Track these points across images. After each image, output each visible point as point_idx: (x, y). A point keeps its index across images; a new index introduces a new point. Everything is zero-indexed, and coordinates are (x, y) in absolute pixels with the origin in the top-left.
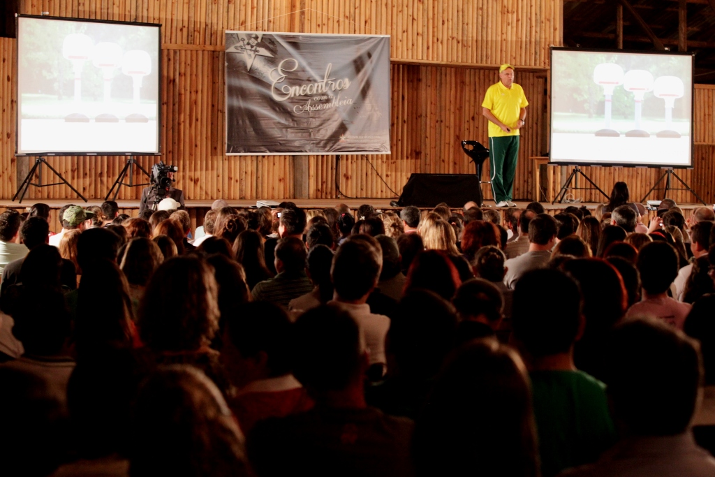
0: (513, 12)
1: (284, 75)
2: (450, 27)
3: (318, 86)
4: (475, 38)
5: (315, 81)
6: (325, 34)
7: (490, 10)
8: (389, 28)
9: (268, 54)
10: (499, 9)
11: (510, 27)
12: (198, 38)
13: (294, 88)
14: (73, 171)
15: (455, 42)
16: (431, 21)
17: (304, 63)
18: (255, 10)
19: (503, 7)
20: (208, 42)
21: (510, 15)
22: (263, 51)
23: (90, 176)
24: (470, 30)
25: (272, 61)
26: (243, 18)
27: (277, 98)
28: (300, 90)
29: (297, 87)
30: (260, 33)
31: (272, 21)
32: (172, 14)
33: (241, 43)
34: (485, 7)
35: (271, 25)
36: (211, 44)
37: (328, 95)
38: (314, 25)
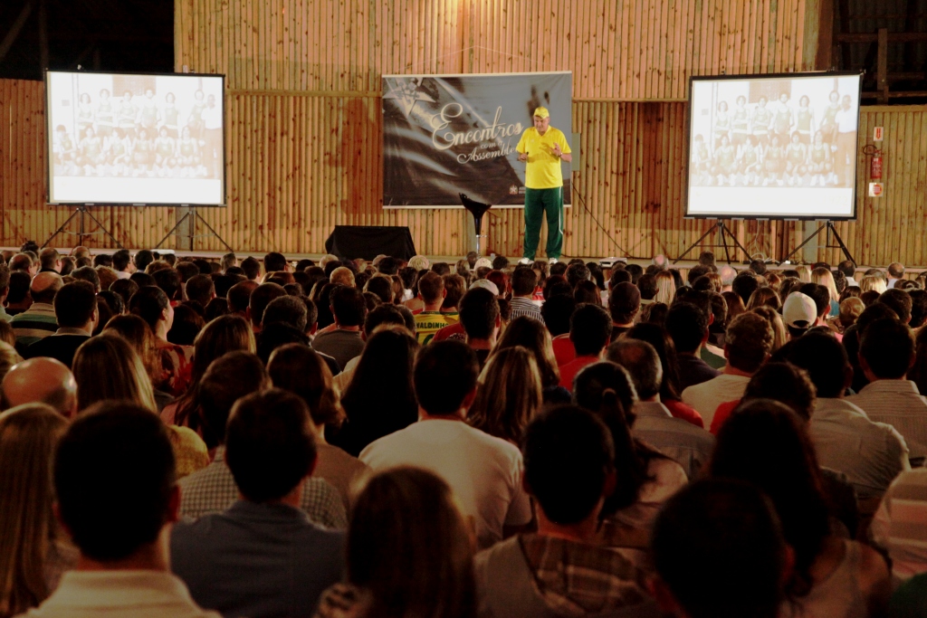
0: (735, 32)
1: (447, 122)
2: (650, 57)
3: (486, 133)
4: (682, 68)
5: (483, 127)
6: (495, 74)
7: (704, 31)
8: (572, 63)
9: (429, 99)
10: (717, 29)
11: (731, 51)
12: (361, 85)
13: (458, 135)
14: (234, 223)
15: (656, 74)
16: (625, 52)
17: (470, 108)
18: (422, 51)
19: (723, 26)
20: (371, 88)
21: (732, 36)
22: (424, 97)
23: (251, 228)
24: (677, 58)
25: (435, 106)
26: (408, 61)
27: (439, 147)
28: (465, 136)
29: (462, 134)
30: (420, 76)
31: (441, 62)
32: (332, 60)
33: (399, 89)
34: (697, 29)
35: (440, 66)
36: (374, 90)
37: (496, 143)
38: (483, 64)
